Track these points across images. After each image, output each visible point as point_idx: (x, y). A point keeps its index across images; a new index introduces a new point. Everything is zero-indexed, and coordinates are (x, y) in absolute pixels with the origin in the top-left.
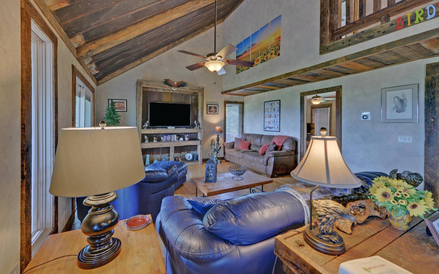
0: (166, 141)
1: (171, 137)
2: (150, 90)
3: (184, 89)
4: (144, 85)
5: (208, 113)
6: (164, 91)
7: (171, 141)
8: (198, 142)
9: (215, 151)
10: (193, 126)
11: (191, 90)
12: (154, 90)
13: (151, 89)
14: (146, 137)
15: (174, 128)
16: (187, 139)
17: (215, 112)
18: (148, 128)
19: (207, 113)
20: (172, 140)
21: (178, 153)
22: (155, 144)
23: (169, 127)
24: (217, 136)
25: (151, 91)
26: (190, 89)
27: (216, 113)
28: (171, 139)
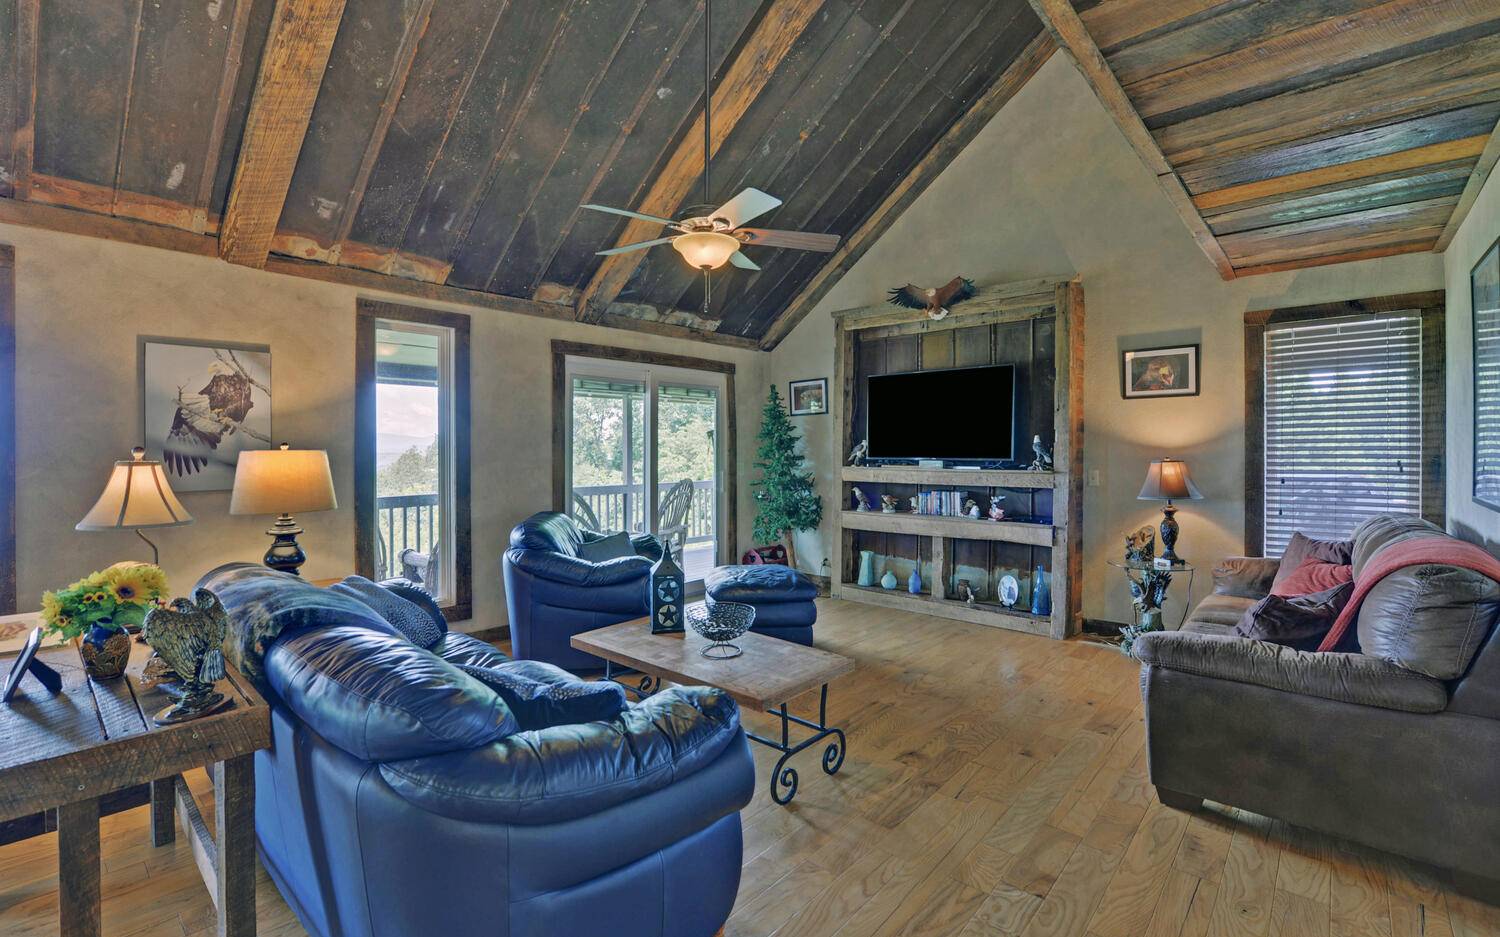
0: (926, 513)
1: (941, 499)
2: (884, 334)
3: (978, 305)
4: (847, 326)
5: (1129, 392)
6: (925, 330)
7: (941, 514)
8: (1040, 531)
9: (1138, 591)
10: (1024, 459)
11: (1010, 304)
12: (896, 333)
13: (886, 331)
14: (858, 492)
15: (938, 464)
16: (996, 512)
17: (1173, 387)
18: (863, 462)
19: (1124, 397)
20: (944, 510)
21: (981, 566)
22: (885, 520)
23: (924, 463)
24: (1163, 516)
25: (886, 339)
26: (1002, 300)
27: (1187, 387)
28: (941, 507)
